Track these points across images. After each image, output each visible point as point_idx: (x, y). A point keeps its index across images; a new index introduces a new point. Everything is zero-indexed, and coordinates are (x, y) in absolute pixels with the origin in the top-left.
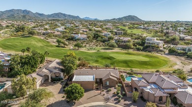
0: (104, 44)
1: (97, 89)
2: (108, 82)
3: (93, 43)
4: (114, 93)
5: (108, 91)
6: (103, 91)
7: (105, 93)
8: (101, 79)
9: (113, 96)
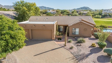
1: (59, 39)
4: (93, 46)
5: (79, 42)
6: (69, 42)
7: (73, 45)
8: (65, 27)
9: (92, 52)
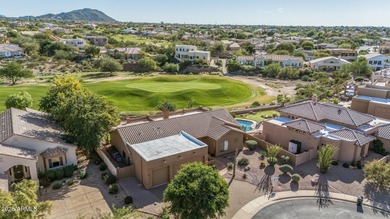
0: (79, 66)
2: (226, 143)
3: (48, 66)
4: (263, 166)
